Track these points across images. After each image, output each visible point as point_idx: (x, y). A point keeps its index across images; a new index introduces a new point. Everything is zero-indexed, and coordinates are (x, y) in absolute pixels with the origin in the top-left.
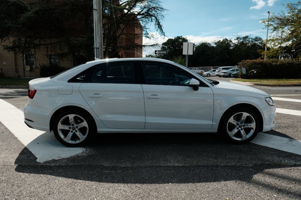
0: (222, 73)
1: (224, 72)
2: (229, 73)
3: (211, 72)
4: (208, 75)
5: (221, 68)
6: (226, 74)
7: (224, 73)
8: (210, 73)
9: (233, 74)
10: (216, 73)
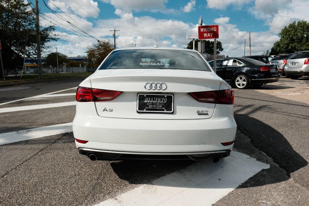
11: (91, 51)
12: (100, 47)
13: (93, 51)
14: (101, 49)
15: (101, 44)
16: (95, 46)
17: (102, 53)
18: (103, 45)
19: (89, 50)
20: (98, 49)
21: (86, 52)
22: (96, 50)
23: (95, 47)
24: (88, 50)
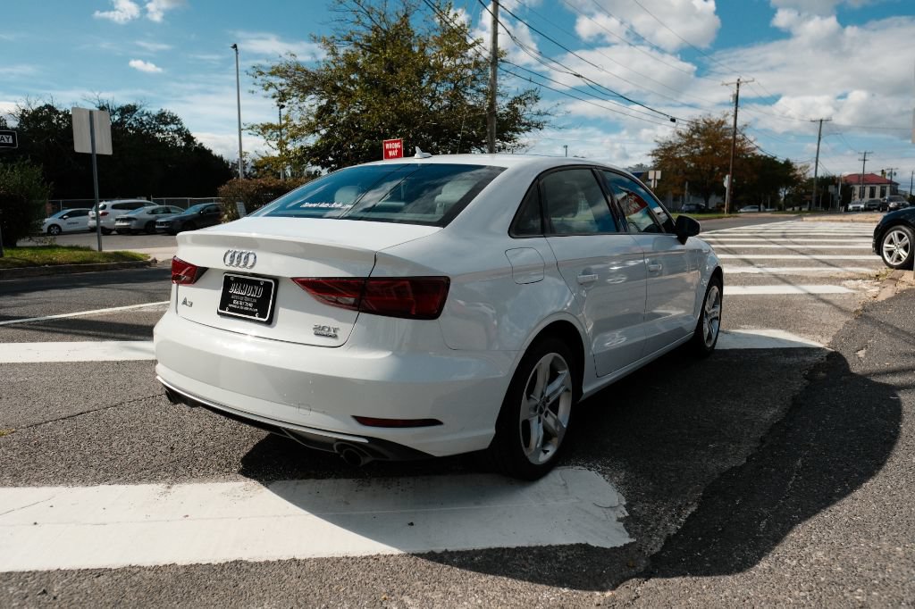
0: (117, 220)
1: (126, 216)
2: (144, 219)
3: (62, 217)
4: (55, 231)
5: (109, 204)
6: (133, 224)
7: (128, 219)
8: (60, 225)
9: (162, 224)
10: (92, 223)
11: (665, 150)
12: (695, 137)
13: (670, 149)
14: (698, 143)
15: (698, 128)
16: (680, 134)
17: (702, 154)
18: (705, 129)
19: (658, 148)
20: (687, 144)
21: (651, 153)
22: (680, 145)
23: (677, 137)
24: (655, 147)
